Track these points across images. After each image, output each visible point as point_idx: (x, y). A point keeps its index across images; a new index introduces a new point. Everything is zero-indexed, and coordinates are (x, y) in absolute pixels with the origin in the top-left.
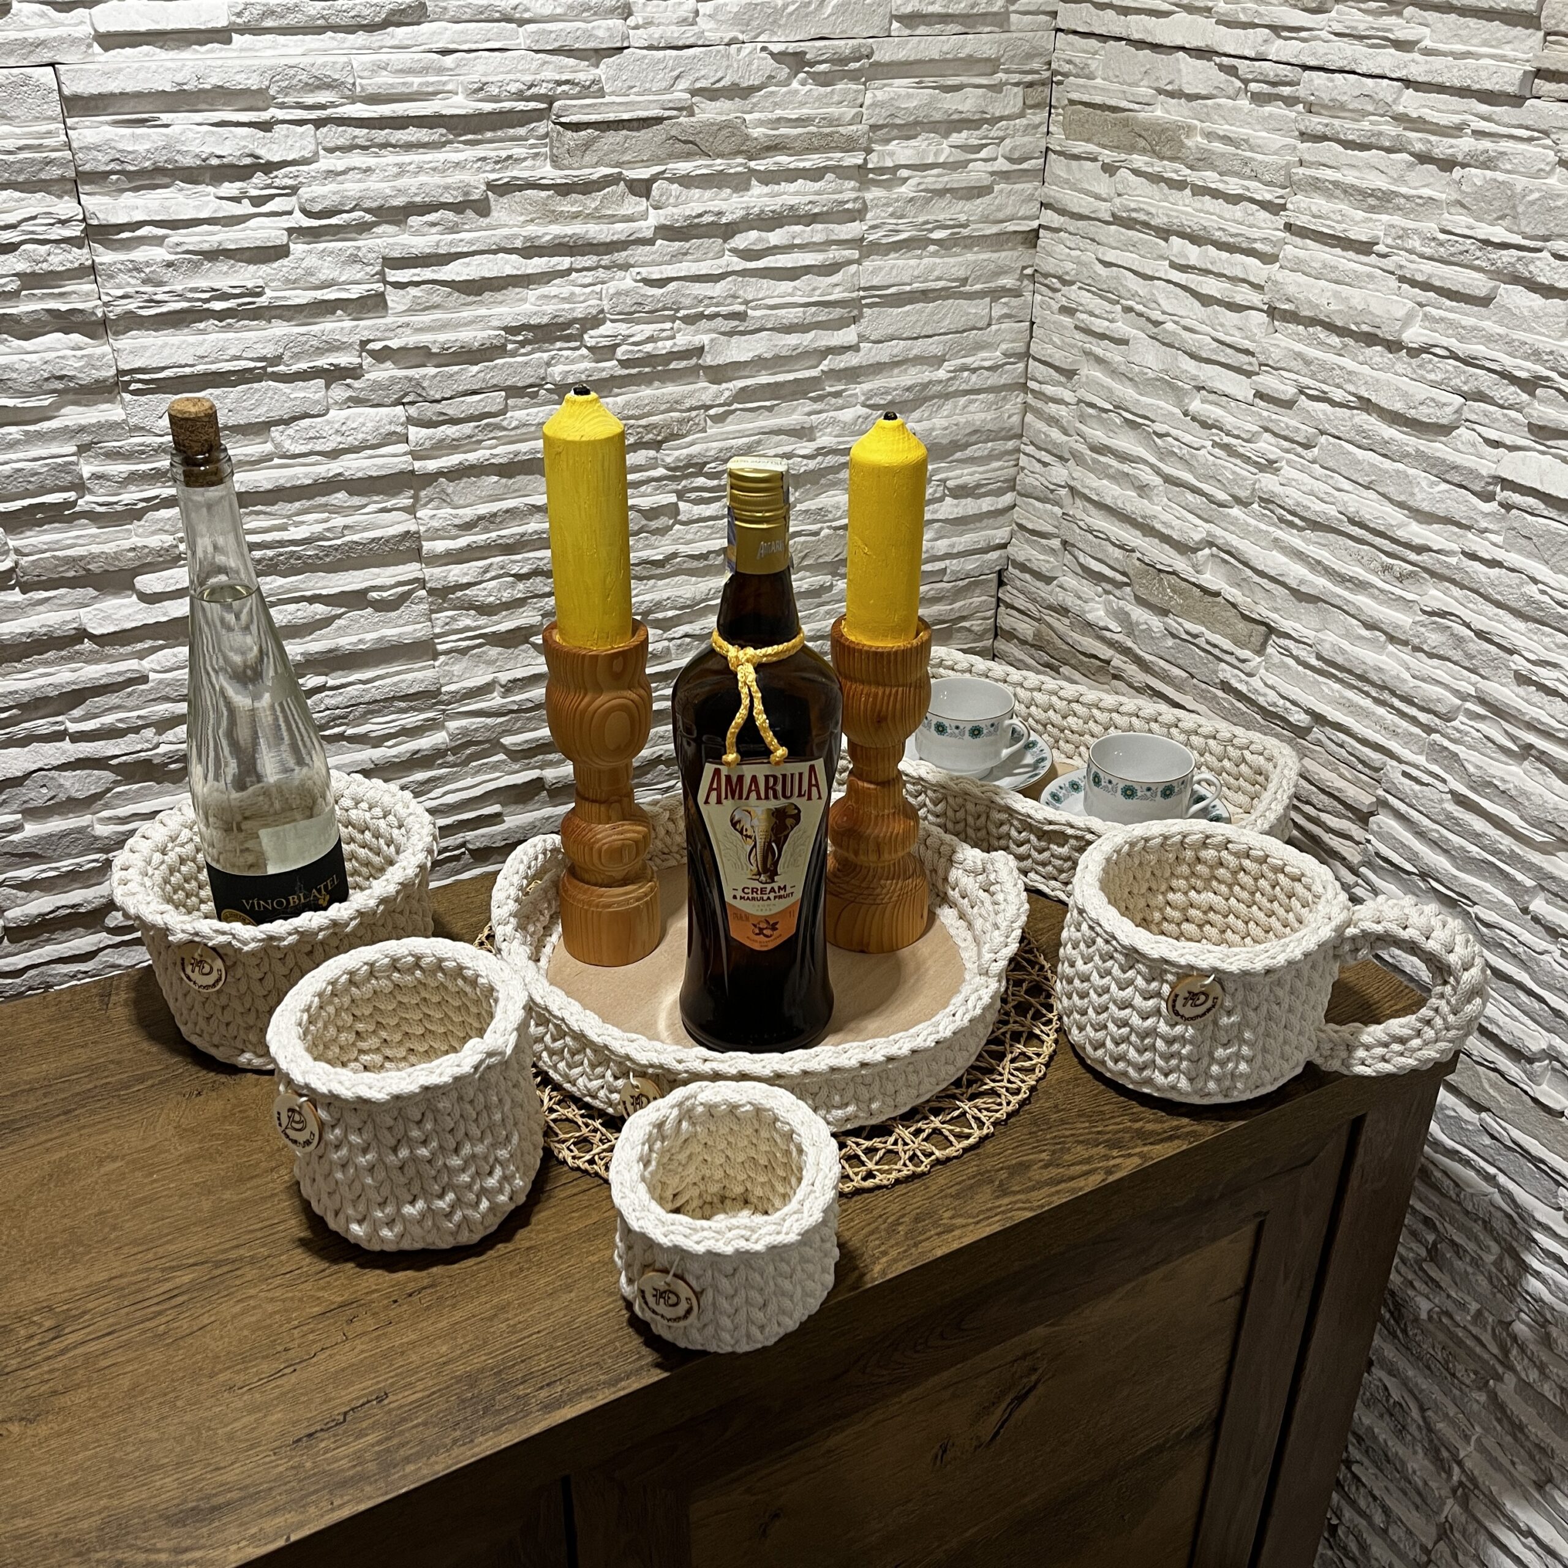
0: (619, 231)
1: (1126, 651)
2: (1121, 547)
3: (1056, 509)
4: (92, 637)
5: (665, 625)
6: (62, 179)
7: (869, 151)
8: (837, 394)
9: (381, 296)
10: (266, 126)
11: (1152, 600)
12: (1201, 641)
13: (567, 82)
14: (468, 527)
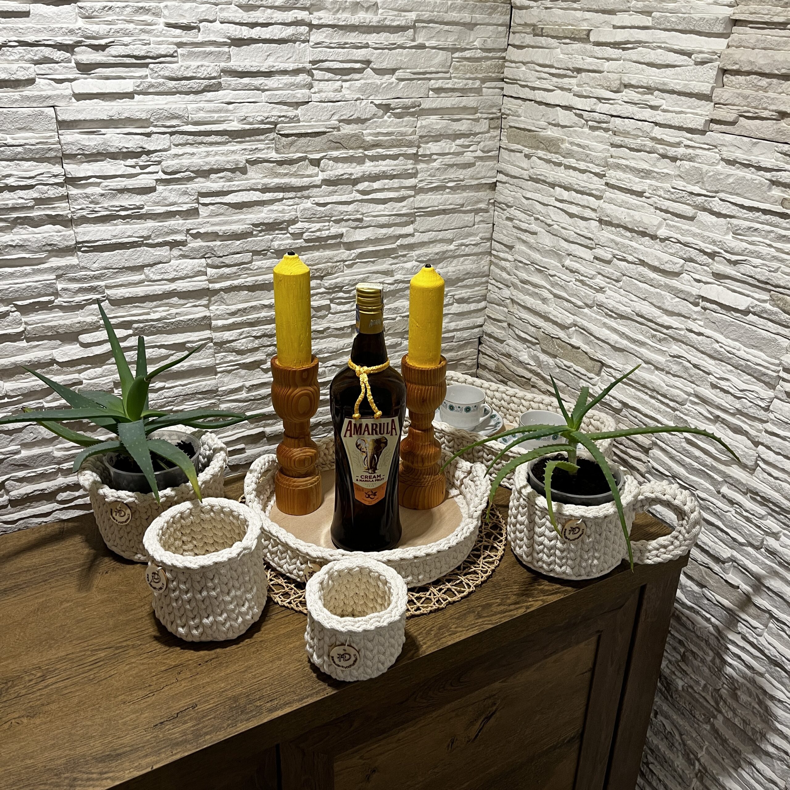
0: (306, 181)
1: (538, 374)
2: (535, 327)
3: (505, 309)
4: (58, 363)
5: (325, 360)
6: (56, 157)
7: (419, 147)
8: (404, 256)
9: (197, 209)
10: (148, 135)
11: (549, 350)
12: (571, 370)
13: (283, 116)
14: (233, 314)
